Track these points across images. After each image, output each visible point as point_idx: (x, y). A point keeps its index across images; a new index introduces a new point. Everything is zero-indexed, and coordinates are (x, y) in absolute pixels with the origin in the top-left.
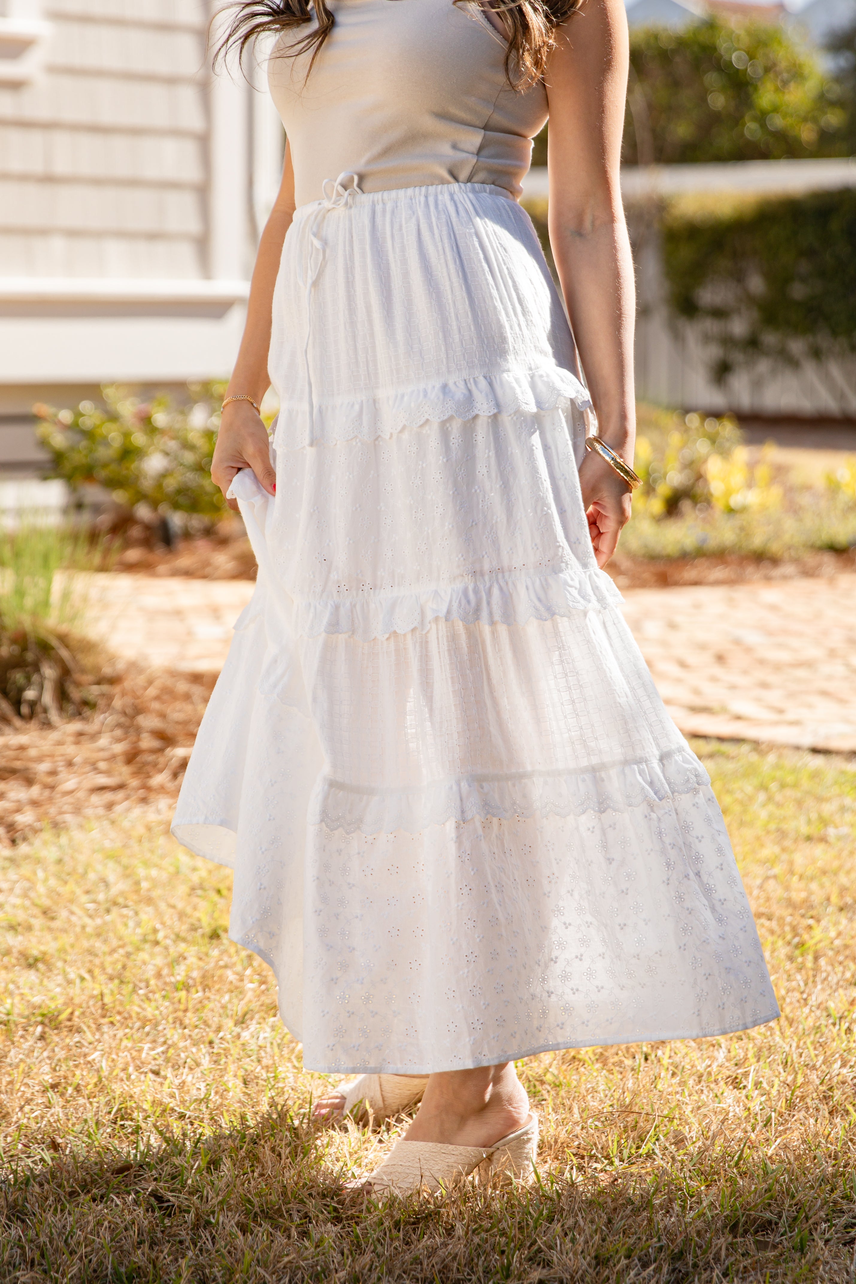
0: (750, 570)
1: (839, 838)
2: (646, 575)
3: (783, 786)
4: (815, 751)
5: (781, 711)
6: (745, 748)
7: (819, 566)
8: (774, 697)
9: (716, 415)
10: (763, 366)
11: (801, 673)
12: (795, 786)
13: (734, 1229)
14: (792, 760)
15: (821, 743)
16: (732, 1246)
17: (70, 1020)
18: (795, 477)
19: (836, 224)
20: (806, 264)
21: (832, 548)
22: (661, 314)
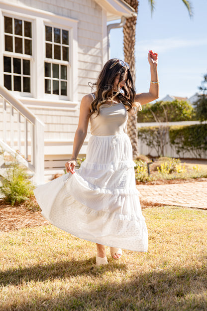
0: (182, 181)
1: (195, 221)
2: (167, 182)
3: (186, 213)
4: (191, 208)
5: (186, 202)
6: (181, 207)
8: (185, 200)
9: (177, 158)
10: (184, 151)
11: (189, 196)
12: (188, 213)
13: (178, 277)
14: (188, 209)
16: (178, 280)
17: (82, 247)
18: (189, 167)
19: (195, 130)
20: (191, 136)
21: (194, 178)
22: (169, 144)
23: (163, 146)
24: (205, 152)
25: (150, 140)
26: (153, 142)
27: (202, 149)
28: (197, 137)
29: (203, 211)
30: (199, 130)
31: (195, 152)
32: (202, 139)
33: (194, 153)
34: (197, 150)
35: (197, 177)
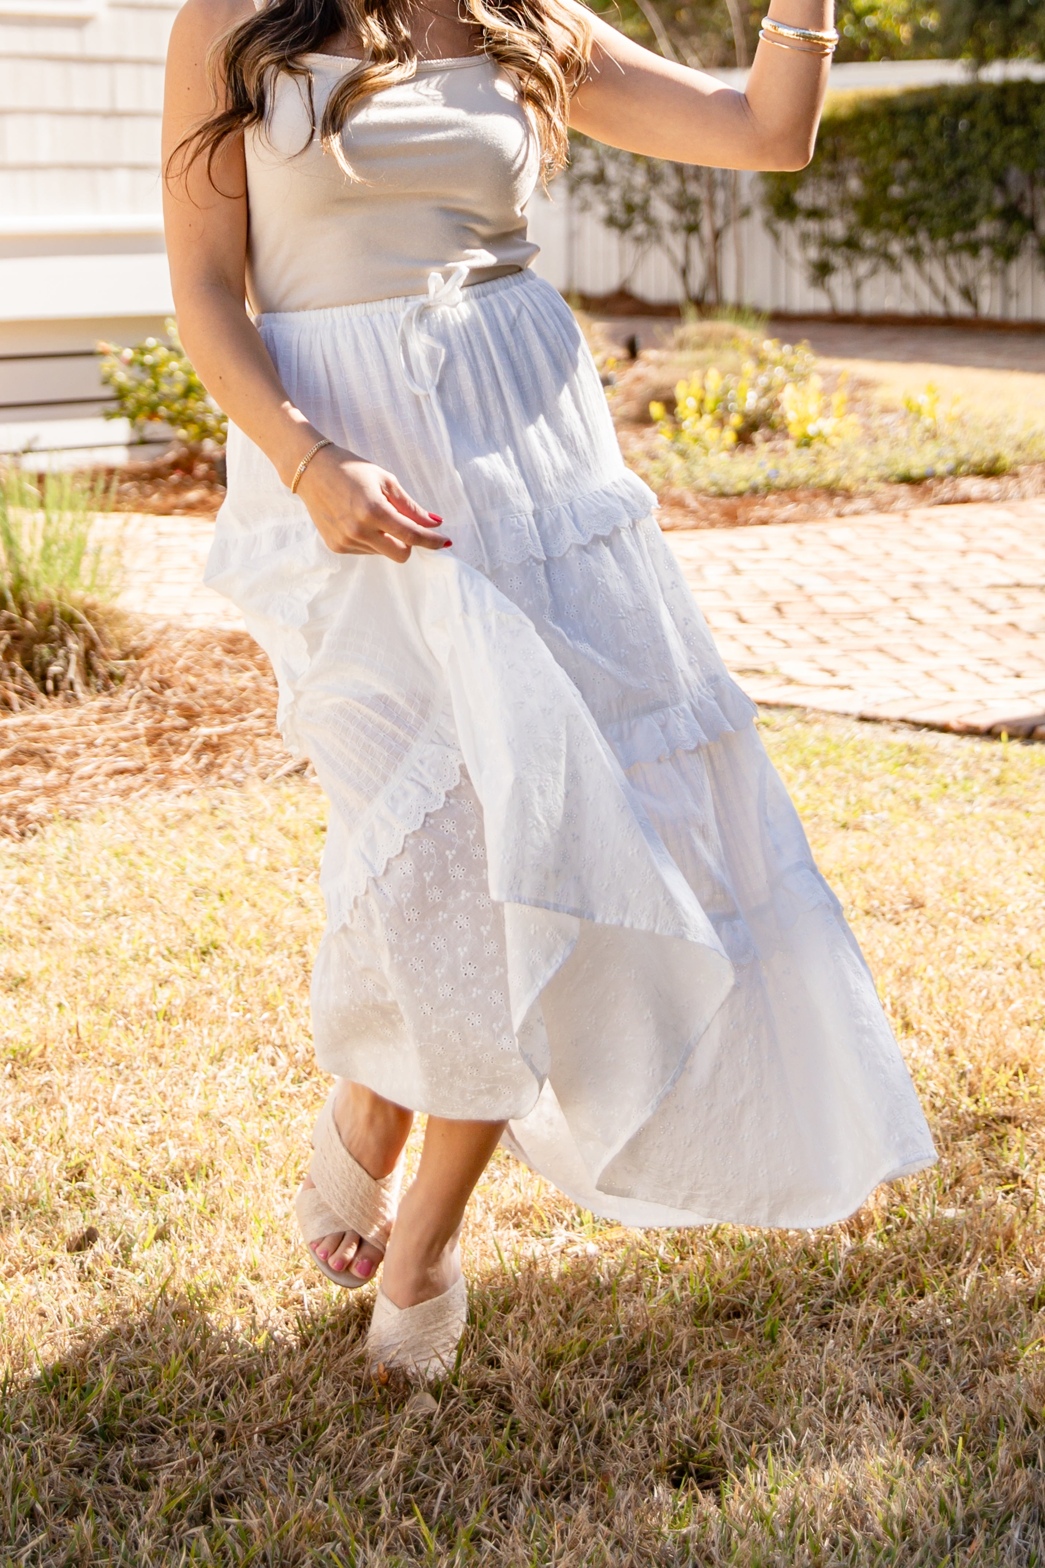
0: (822, 505)
1: (874, 825)
2: (714, 515)
3: (823, 764)
4: (863, 719)
5: (832, 673)
6: (792, 717)
7: (895, 499)
8: (827, 656)
10: (863, 267)
11: (861, 626)
12: (837, 762)
13: (701, 1315)
14: (838, 728)
15: (870, 712)
16: (693, 1339)
17: (42, 1055)
18: (880, 396)
19: (933, 123)
20: (904, 165)
21: (908, 480)
22: (759, 215)
23: (717, 235)
24: (1004, 273)
25: (630, 188)
26: (647, 201)
27: (985, 253)
28: (949, 172)
29: (948, 739)
30: (963, 124)
31: (934, 268)
32: (984, 187)
33: (931, 282)
34: (951, 261)
35: (931, 475)
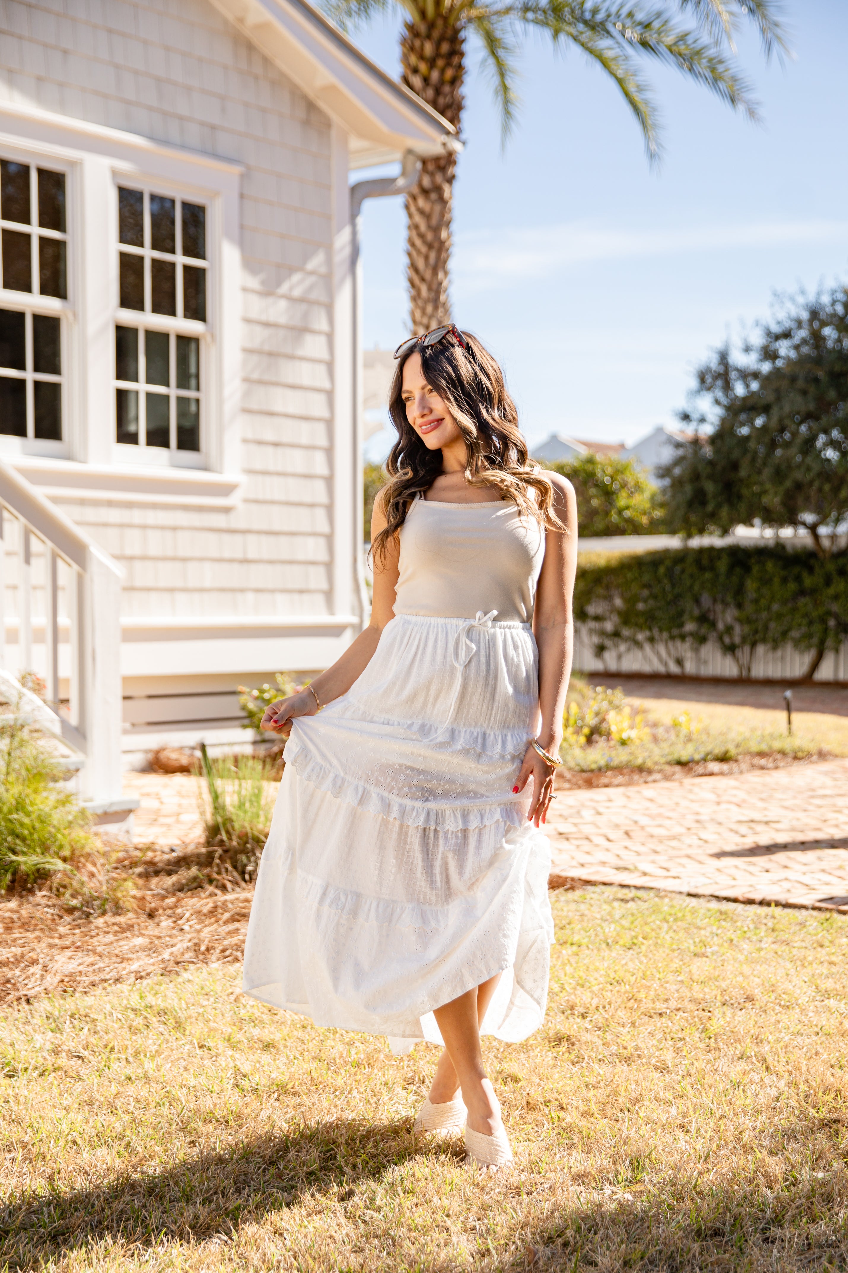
0: (636, 777)
1: (713, 954)
2: (580, 782)
3: (675, 920)
5: (668, 870)
6: (652, 894)
7: (675, 774)
8: (662, 859)
10: (622, 648)
11: (674, 843)
12: (683, 919)
14: (678, 900)
15: (693, 891)
18: (652, 717)
19: (661, 570)
20: (646, 592)
21: (680, 763)
31: (662, 648)
33: (658, 656)
35: (692, 760)
